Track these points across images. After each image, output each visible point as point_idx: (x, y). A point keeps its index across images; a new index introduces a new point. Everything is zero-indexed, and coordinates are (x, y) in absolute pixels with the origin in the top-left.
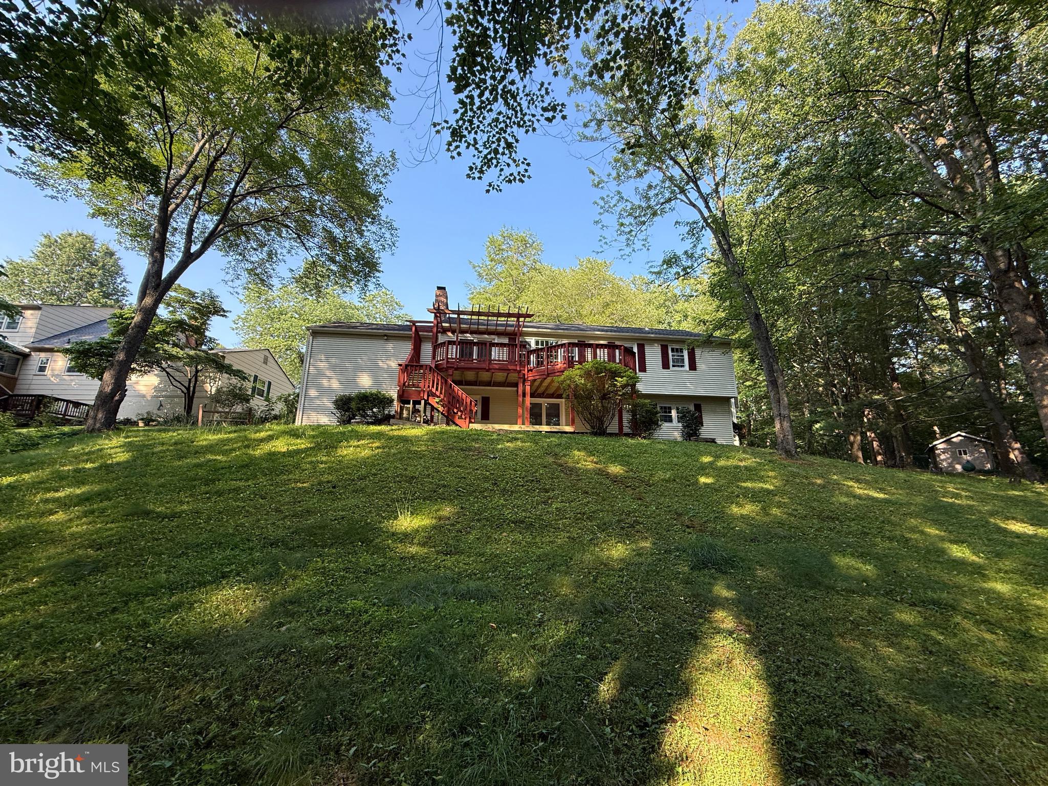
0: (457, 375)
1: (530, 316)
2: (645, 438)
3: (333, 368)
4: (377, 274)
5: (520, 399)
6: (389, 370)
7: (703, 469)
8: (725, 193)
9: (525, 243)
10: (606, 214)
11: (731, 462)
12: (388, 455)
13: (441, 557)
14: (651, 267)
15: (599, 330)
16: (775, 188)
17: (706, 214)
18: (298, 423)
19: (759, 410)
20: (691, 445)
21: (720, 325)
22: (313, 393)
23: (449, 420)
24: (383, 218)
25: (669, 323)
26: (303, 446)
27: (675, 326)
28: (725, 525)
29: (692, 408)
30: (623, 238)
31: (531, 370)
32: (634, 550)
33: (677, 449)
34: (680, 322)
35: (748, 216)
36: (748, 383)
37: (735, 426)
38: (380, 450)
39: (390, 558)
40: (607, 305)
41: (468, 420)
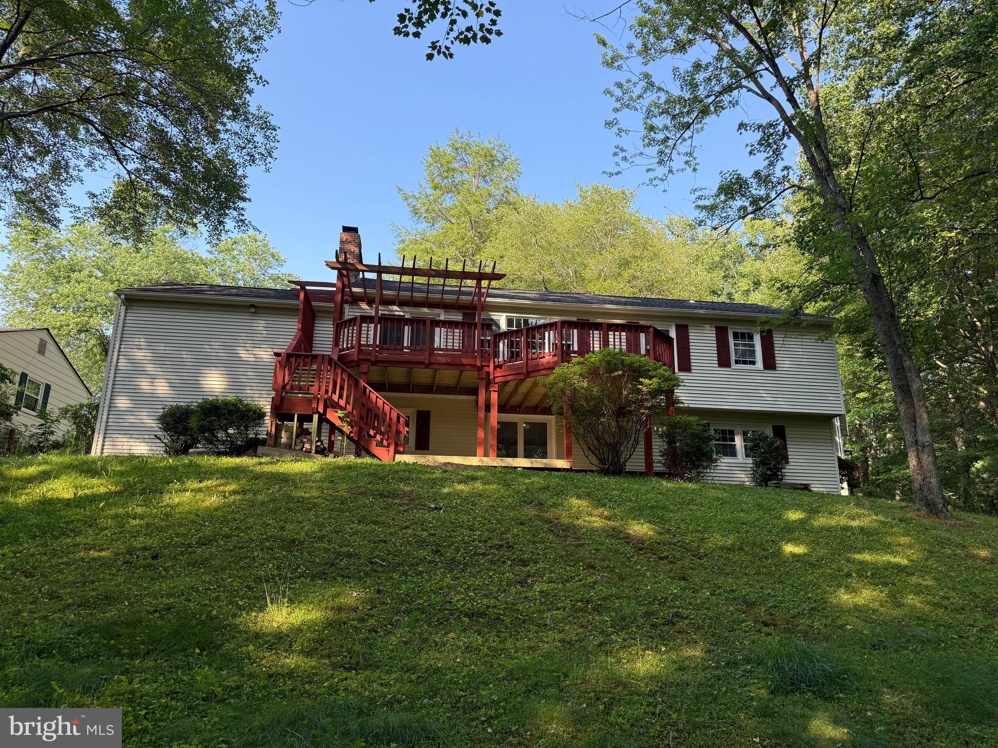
0: (375, 373)
1: (499, 277)
2: (690, 480)
3: (159, 360)
4: (241, 204)
5: (482, 414)
6: (256, 365)
7: (790, 532)
8: (821, 79)
9: (491, 160)
10: (626, 110)
11: (833, 521)
12: (252, 504)
13: (341, 674)
14: (700, 198)
15: (612, 303)
16: (899, 75)
17: (789, 111)
18: (96, 451)
19: (881, 441)
20: (768, 494)
21: (812, 293)
22: (122, 402)
23: (361, 447)
24: (252, 109)
25: (730, 295)
26: (103, 490)
27: (738, 298)
28: (829, 621)
29: (769, 432)
30: (653, 151)
31: (500, 366)
32: (674, 662)
33: (744, 498)
34: (747, 292)
35: (857, 116)
36: (862, 395)
37: (842, 464)
38: (239, 497)
39: (251, 676)
40: (625, 264)
41: (392, 449)
